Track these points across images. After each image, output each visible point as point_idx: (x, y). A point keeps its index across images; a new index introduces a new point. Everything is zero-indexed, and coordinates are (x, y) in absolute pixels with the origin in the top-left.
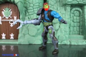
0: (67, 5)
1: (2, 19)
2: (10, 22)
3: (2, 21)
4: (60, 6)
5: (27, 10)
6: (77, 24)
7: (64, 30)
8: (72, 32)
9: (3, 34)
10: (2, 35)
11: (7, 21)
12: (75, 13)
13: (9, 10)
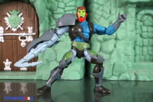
0: (129, 5)
1: (5, 31)
2: (19, 38)
3: (4, 36)
4: (115, 7)
5: (53, 13)
6: (149, 41)
7: (124, 53)
8: (140, 57)
9: (7, 60)
10: (4, 62)
11: (15, 36)
12: (145, 20)
13: (18, 15)
